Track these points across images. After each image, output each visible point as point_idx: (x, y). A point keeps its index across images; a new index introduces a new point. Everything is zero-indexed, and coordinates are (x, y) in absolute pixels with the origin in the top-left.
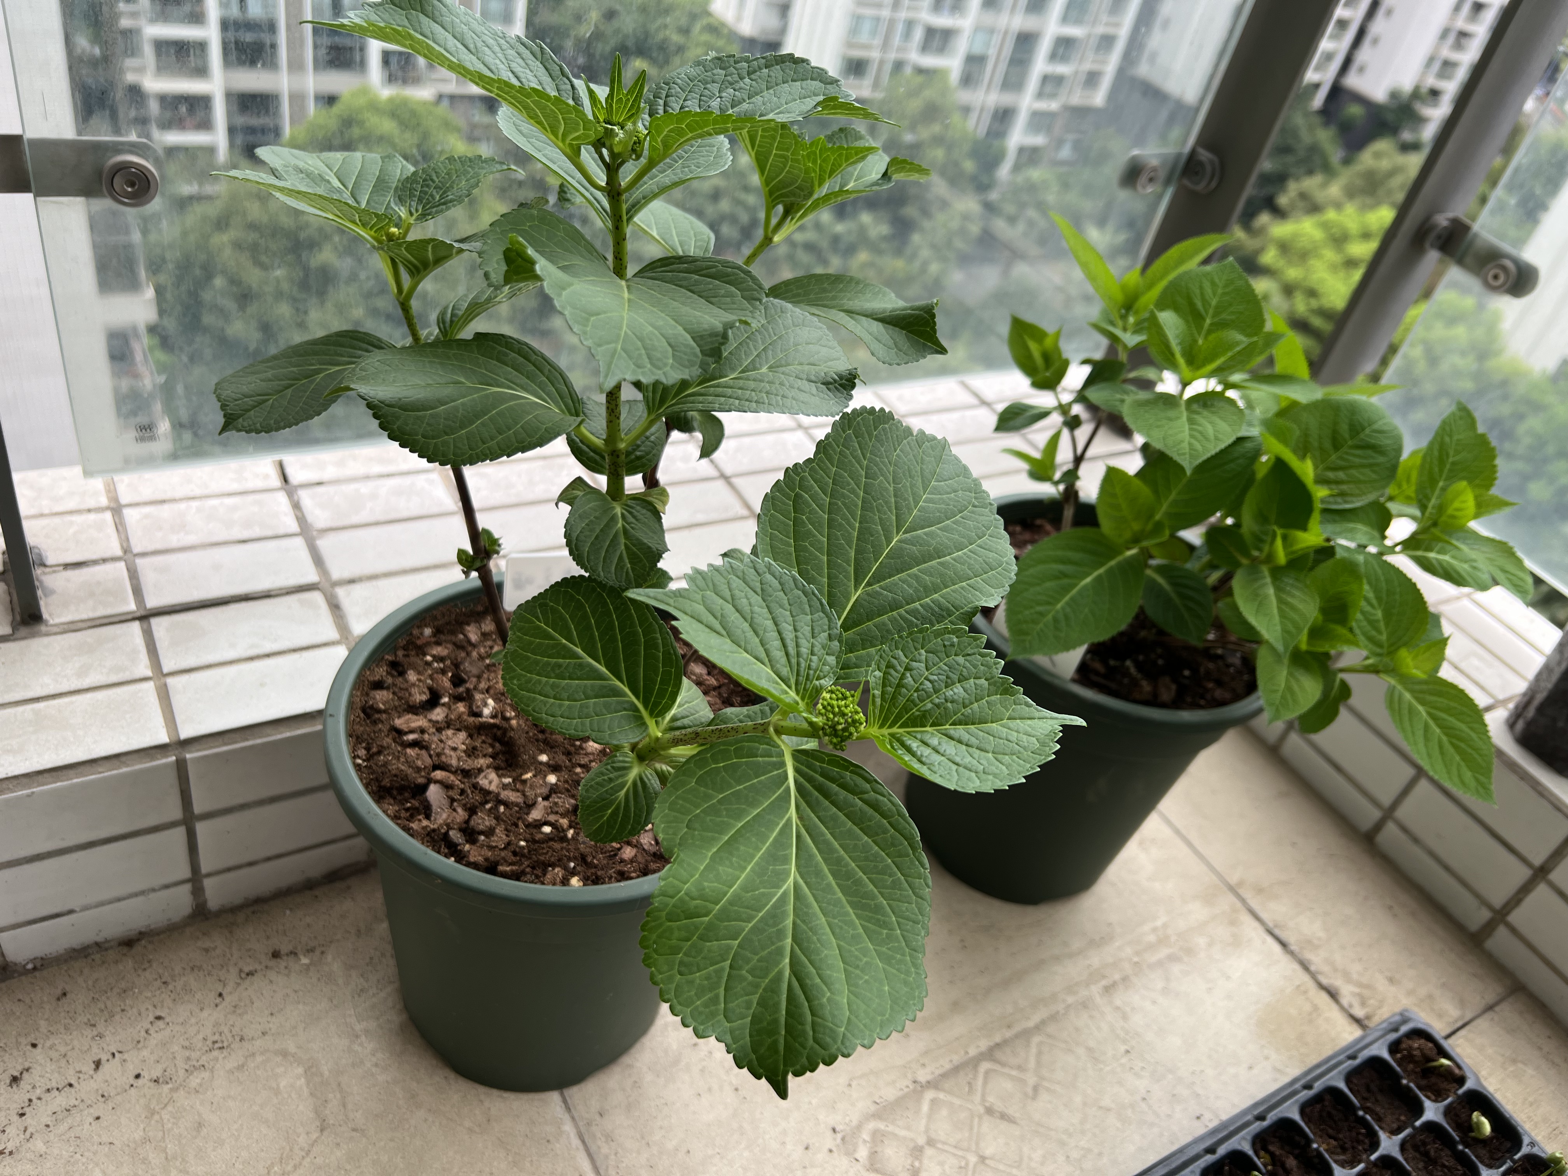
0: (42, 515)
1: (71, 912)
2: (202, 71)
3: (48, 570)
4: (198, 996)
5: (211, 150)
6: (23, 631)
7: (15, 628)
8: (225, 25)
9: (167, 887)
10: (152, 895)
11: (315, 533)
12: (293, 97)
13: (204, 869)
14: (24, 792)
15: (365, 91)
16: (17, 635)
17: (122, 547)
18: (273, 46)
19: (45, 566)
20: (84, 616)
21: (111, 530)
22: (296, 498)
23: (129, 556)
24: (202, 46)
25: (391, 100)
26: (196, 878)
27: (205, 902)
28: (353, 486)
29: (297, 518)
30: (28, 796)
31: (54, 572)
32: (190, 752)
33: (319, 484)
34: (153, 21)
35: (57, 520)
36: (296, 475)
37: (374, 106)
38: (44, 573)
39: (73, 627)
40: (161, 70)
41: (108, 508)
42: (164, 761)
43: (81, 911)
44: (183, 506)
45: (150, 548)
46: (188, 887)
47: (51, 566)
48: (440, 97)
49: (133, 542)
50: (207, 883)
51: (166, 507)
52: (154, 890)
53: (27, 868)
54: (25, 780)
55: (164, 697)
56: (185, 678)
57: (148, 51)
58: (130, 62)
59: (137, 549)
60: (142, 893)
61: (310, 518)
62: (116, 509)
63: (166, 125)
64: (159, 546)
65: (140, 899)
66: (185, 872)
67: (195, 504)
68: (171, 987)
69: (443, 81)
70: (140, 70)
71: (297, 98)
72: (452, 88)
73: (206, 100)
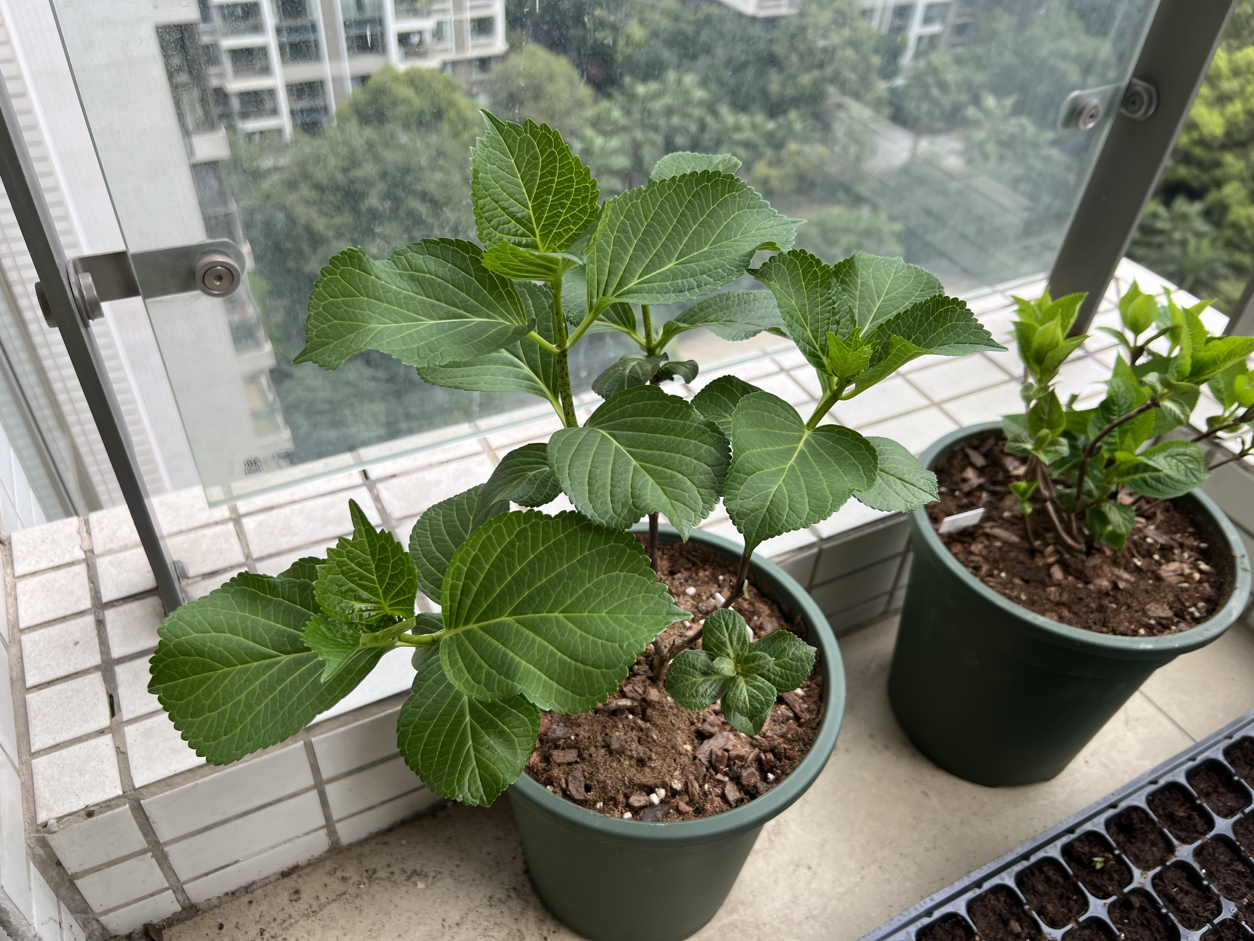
0: (181, 532)
1: (236, 862)
2: (266, 70)
3: (190, 581)
4: (342, 922)
5: (279, 131)
8: (279, 32)
9: (307, 834)
10: (297, 841)
11: (394, 522)
12: (334, 80)
13: (335, 817)
14: (190, 784)
15: (388, 69)
17: (244, 553)
18: (317, 44)
19: (188, 578)
21: (234, 540)
22: (375, 491)
23: (250, 561)
24: (263, 50)
25: (407, 73)
26: (330, 825)
27: (339, 839)
28: (419, 475)
29: (379, 510)
30: (194, 787)
31: (195, 582)
32: (315, 736)
33: (394, 476)
34: (226, 35)
35: (192, 535)
36: (375, 471)
37: (396, 78)
38: (188, 585)
40: (238, 72)
41: (230, 519)
42: (295, 746)
43: (244, 860)
44: (287, 510)
45: (266, 552)
46: (324, 832)
47: (193, 578)
48: (445, 64)
49: (252, 547)
50: (338, 826)
51: (274, 512)
52: (298, 837)
53: (198, 837)
54: (189, 774)
57: (227, 63)
58: (213, 70)
59: (255, 555)
60: (290, 840)
61: (389, 509)
62: (237, 519)
63: (245, 116)
64: (272, 550)
65: (288, 845)
66: (322, 821)
67: (296, 507)
68: (319, 916)
69: (446, 51)
70: (221, 75)
71: (338, 81)
72: (452, 56)
73: (271, 92)
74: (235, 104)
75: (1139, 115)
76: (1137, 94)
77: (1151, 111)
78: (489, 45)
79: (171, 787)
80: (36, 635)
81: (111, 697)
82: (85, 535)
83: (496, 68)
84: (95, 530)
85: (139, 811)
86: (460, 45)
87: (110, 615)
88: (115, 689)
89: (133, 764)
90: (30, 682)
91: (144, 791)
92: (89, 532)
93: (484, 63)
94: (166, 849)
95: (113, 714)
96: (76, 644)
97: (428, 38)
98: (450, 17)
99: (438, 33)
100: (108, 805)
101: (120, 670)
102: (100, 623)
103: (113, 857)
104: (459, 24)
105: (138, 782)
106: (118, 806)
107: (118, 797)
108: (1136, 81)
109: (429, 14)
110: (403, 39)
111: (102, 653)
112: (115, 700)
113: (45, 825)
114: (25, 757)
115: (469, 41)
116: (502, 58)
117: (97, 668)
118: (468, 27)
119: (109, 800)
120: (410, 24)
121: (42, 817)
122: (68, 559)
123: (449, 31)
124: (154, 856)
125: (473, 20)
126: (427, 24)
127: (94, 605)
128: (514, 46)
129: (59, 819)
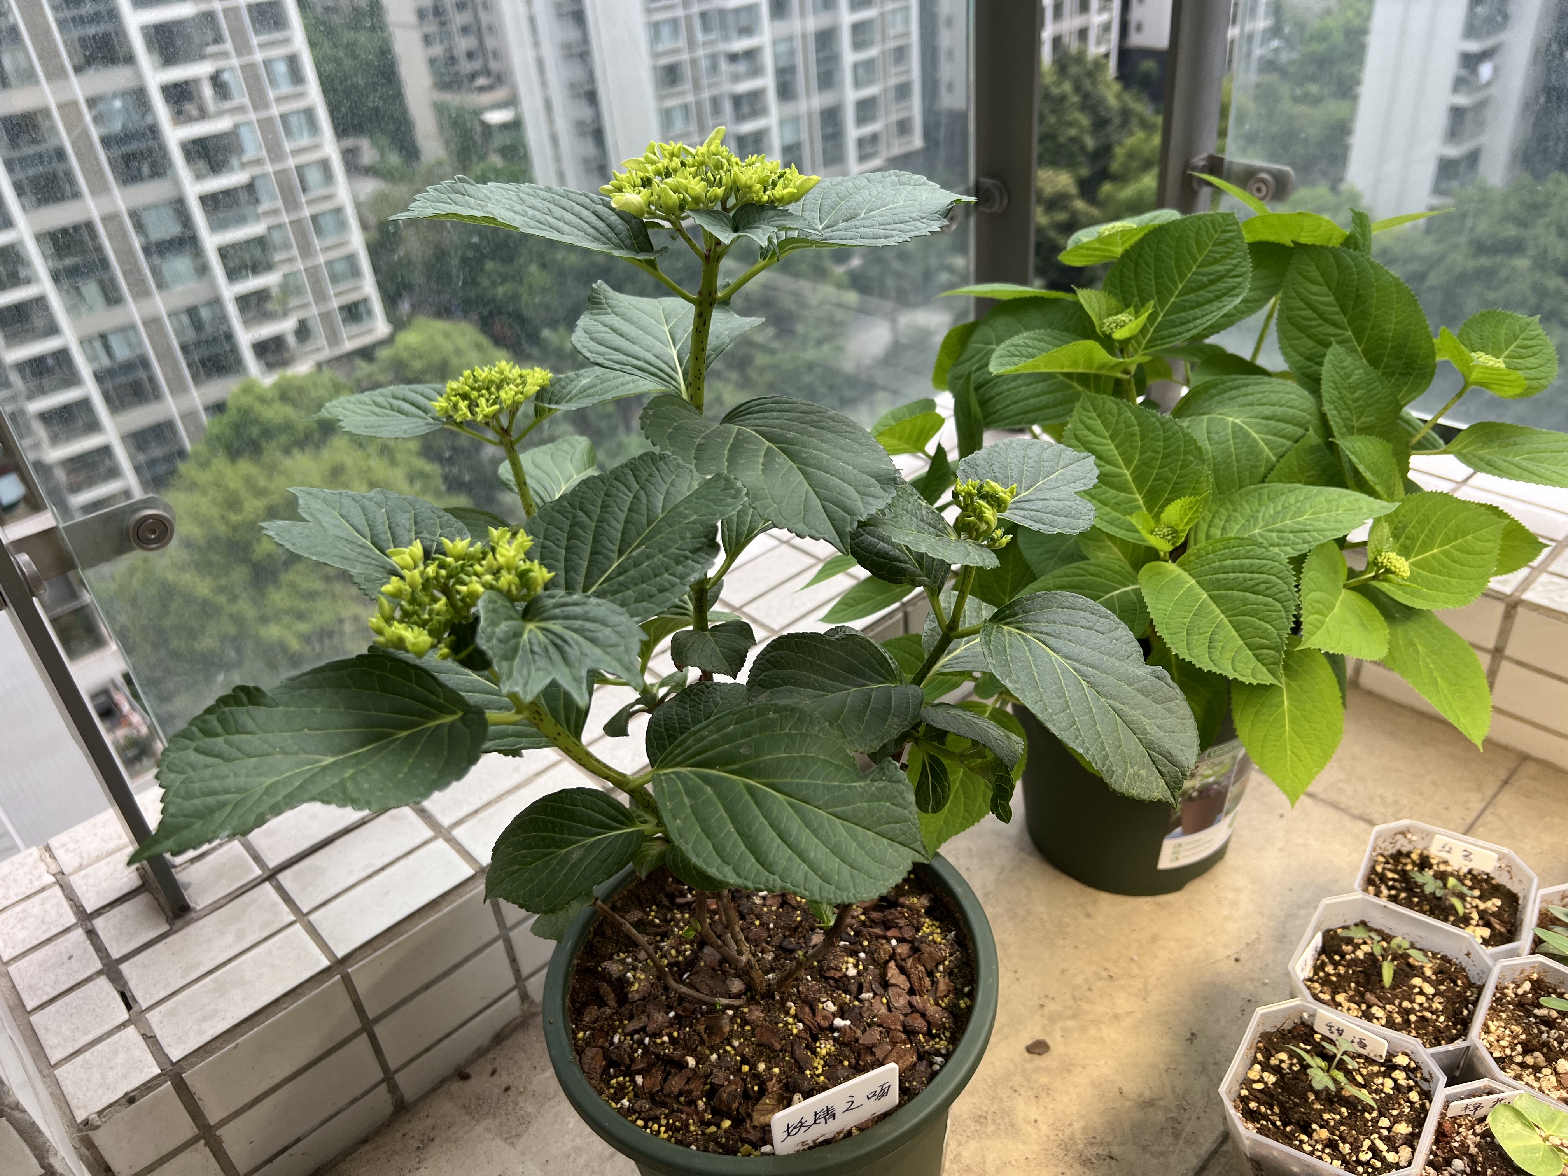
2: (94, 426)
3: (179, 870)
5: (126, 493)
6: (179, 923)
7: (170, 924)
8: (99, 377)
9: (366, 1093)
12: (183, 417)
13: (392, 1066)
14: (231, 1046)
15: (249, 387)
16: (175, 928)
20: (223, 894)
24: (85, 404)
26: (388, 1077)
27: (402, 1095)
31: (185, 870)
32: (349, 966)
34: (30, 397)
37: (262, 396)
38: (177, 874)
39: (217, 906)
40: (55, 440)
42: (332, 981)
46: (383, 1087)
47: (181, 867)
50: (398, 1077)
54: (227, 1036)
55: (313, 932)
56: (322, 911)
57: (40, 430)
66: (378, 1074)
69: (318, 350)
70: (37, 446)
71: (189, 416)
72: (327, 353)
73: (106, 451)
74: (61, 475)
75: (996, 208)
76: (988, 190)
77: (1005, 202)
78: (369, 331)
79: (211, 1053)
80: (22, 963)
81: (123, 995)
82: (49, 860)
83: (384, 353)
84: (59, 853)
85: (182, 1089)
86: (334, 339)
87: (99, 924)
88: (126, 984)
89: (164, 1043)
90: (30, 1006)
91: (183, 1063)
92: (52, 856)
93: (366, 353)
94: (218, 1133)
95: (129, 1007)
96: (70, 958)
97: (291, 340)
98: (313, 312)
99: (303, 331)
100: (148, 1086)
101: (124, 968)
102: (91, 934)
103: (164, 1152)
104: (326, 317)
105: (175, 1056)
106: (159, 1085)
107: (158, 1076)
108: (982, 180)
109: (285, 314)
110: (262, 349)
111: (101, 959)
112: (128, 995)
113: (86, 1122)
114: (46, 1072)
115: (344, 331)
116: (389, 341)
117: (99, 973)
118: (339, 317)
119: (149, 1082)
120: (266, 331)
121: (80, 1116)
122: (37, 885)
123: (318, 328)
124: (207, 1144)
125: (341, 308)
126: (286, 326)
127: (79, 919)
128: (398, 324)
129: (100, 1113)
